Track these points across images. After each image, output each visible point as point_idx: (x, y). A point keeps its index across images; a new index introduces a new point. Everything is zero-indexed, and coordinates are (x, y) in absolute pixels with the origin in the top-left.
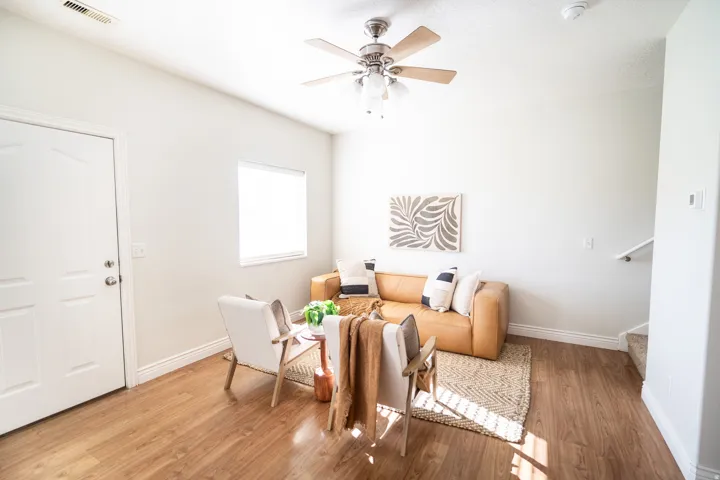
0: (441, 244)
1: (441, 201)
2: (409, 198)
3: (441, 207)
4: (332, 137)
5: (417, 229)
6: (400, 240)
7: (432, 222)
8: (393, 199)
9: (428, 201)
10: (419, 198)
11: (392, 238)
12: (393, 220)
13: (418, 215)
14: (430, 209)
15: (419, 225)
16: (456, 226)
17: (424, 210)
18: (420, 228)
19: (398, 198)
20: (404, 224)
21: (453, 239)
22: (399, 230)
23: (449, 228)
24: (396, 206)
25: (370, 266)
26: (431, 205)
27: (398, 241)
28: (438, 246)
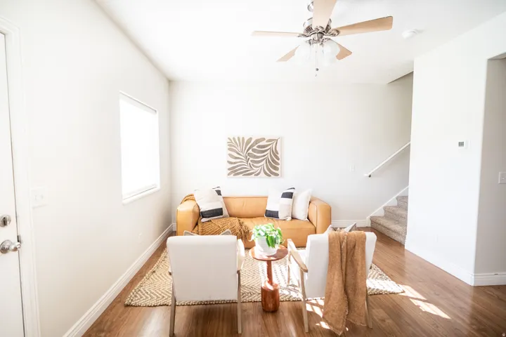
0: (268, 172)
1: (268, 141)
2: (243, 138)
3: (267, 146)
4: (170, 82)
5: (249, 162)
6: (237, 170)
7: (262, 156)
8: (230, 139)
9: (257, 141)
10: (251, 139)
11: (229, 169)
12: (230, 155)
13: (250, 151)
14: (259, 147)
15: (251, 159)
16: (278, 159)
17: (255, 147)
18: (251, 161)
19: (234, 139)
20: (239, 158)
21: (276, 169)
22: (235, 163)
23: (273, 161)
24: (232, 144)
25: (219, 193)
26: (261, 144)
27: (234, 171)
28: (266, 173)
